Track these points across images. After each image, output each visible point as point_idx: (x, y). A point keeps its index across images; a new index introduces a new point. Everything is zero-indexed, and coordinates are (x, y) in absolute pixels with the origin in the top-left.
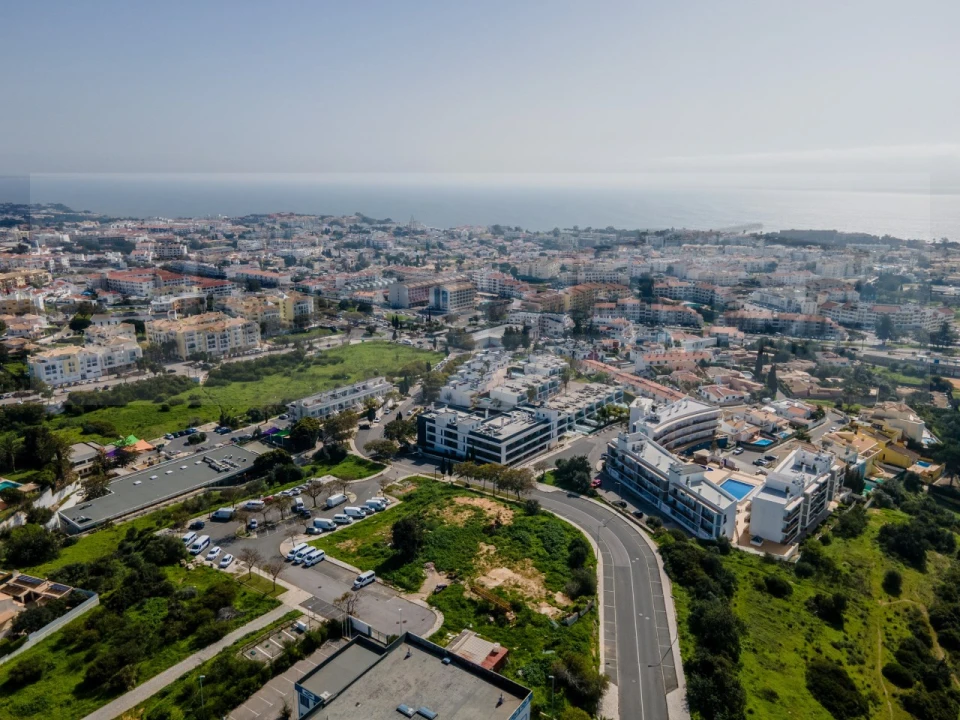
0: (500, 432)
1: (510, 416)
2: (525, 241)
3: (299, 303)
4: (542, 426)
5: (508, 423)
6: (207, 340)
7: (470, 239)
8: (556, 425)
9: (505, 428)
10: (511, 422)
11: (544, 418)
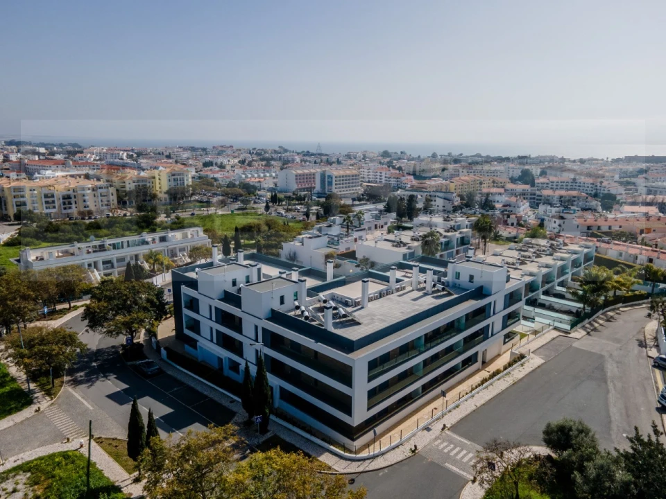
0: (357, 315)
1: (387, 279)
2: (408, 161)
3: (173, 175)
4: (470, 305)
5: (381, 295)
6: (44, 200)
7: (363, 159)
8: (500, 305)
9: (370, 305)
10: (388, 292)
11: (473, 287)
